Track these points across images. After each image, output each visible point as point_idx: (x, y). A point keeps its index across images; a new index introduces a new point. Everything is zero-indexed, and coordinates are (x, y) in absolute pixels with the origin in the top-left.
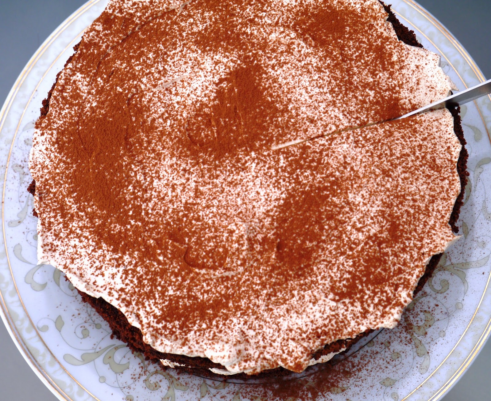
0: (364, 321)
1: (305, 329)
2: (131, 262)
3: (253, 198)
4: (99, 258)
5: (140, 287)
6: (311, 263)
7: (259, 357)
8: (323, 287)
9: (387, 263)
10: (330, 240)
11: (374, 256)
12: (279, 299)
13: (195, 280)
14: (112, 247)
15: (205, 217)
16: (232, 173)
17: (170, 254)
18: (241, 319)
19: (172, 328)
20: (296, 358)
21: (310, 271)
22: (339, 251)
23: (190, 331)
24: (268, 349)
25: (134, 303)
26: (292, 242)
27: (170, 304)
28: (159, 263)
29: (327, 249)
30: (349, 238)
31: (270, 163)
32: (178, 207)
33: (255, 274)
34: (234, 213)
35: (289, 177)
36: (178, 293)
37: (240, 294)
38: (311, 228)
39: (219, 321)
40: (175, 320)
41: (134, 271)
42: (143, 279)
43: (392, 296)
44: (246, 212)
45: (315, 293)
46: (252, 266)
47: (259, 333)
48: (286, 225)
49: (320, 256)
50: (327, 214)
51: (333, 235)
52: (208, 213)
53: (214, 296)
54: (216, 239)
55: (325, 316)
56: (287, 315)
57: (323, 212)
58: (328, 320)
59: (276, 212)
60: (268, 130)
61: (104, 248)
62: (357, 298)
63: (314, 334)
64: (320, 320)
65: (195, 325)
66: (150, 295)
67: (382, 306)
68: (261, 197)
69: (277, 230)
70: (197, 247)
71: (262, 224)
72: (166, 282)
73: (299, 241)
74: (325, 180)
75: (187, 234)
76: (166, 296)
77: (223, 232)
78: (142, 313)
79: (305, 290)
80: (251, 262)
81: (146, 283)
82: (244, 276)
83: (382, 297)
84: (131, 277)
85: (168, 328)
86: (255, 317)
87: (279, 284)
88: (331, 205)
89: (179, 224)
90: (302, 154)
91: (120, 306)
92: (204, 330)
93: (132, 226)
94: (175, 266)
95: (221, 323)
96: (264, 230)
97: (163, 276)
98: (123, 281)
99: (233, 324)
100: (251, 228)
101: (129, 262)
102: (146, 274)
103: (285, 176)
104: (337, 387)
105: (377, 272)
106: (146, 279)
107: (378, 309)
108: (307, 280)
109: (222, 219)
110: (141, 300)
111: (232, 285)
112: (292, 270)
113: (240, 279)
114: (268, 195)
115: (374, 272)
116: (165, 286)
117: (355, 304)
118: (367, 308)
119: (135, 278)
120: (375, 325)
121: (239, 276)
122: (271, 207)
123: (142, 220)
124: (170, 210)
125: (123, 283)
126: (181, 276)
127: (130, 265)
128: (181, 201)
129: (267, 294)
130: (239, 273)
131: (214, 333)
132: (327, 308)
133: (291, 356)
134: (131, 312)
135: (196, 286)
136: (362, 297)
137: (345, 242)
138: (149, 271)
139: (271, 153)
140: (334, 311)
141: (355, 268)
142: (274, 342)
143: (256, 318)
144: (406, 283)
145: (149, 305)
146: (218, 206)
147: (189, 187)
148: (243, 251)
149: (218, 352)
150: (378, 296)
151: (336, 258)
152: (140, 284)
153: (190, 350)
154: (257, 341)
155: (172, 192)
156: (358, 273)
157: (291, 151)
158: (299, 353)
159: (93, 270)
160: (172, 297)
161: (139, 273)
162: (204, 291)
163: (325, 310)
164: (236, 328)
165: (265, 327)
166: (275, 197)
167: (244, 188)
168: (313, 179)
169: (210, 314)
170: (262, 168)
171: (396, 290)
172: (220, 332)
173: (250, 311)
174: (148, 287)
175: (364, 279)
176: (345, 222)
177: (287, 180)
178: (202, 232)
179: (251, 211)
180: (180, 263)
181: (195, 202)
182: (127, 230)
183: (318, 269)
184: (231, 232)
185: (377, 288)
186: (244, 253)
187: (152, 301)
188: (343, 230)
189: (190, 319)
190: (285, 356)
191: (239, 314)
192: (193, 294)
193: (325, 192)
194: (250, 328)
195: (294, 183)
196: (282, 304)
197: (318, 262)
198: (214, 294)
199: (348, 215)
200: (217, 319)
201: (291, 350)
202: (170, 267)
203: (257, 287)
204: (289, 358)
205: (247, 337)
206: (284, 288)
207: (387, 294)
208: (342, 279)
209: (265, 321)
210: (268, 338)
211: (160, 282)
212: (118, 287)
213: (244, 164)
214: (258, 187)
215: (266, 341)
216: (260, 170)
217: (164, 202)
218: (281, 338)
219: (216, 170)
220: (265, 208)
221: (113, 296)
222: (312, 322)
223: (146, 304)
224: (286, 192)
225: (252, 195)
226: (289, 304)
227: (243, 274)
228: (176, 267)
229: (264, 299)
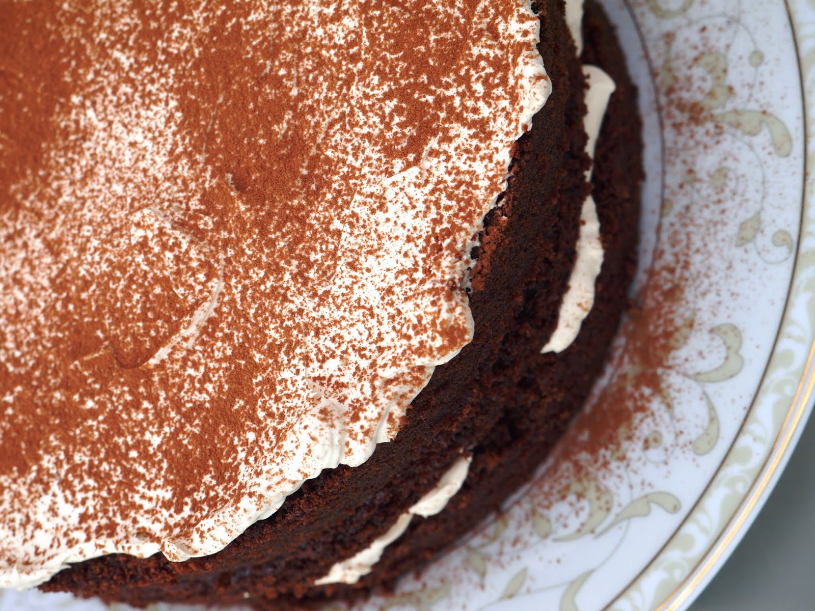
0: (494, 143)
1: (409, 264)
2: (57, 459)
3: (133, 161)
4: (12, 507)
5: (105, 483)
6: (313, 152)
7: (374, 388)
8: (370, 165)
9: (438, 13)
10: (310, 85)
11: (400, 25)
12: (322, 264)
13: (171, 381)
14: (15, 469)
15: (93, 270)
16: (73, 160)
17: (95, 382)
18: (293, 362)
19: (207, 494)
20: (433, 324)
21: (327, 167)
22: (340, 83)
23: (237, 467)
24: (380, 362)
25: (118, 519)
26: (251, 155)
27: (171, 460)
28: (93, 414)
29: (318, 101)
30: (335, 46)
31: (109, 83)
32: (46, 301)
33: (247, 268)
34: (122, 214)
35: (155, 69)
36: (166, 429)
37: (256, 325)
38: (260, 99)
39: (265, 402)
40: (201, 477)
41: (74, 469)
42: (98, 467)
43: (499, 53)
44: (140, 191)
45: (367, 190)
46: (228, 260)
47: (345, 352)
48: (218, 140)
49: (317, 124)
50: (262, 51)
51: (308, 72)
52: (89, 258)
53: (221, 373)
54: (134, 282)
55: (421, 207)
56: (358, 274)
57: (253, 57)
58: (433, 208)
59: (183, 139)
60: (62, 40)
61: (6, 484)
62: (445, 120)
63: (432, 253)
64: (419, 223)
65: (237, 452)
66: (130, 480)
67: (497, 85)
68: (143, 145)
69: (213, 164)
70: (123, 328)
71: (179, 181)
72: (133, 434)
73: (261, 141)
74: (211, 10)
75: (94, 326)
76: (155, 454)
77: (133, 260)
78: (144, 522)
79: (348, 203)
80: (221, 256)
81: (107, 468)
82: (234, 290)
83: (483, 74)
84: (80, 483)
85: (202, 502)
86: (312, 333)
87: (297, 241)
88: (256, 31)
89: (71, 324)
90: (141, 15)
91: (101, 546)
92: (256, 442)
93: (13, 406)
94: (121, 393)
95: (271, 402)
96: (193, 186)
97: (119, 429)
98: (72, 503)
99: (289, 383)
100: (166, 204)
101: (56, 464)
102: (95, 452)
103: (148, 74)
104: (677, 329)
105: (432, 44)
106: (101, 462)
107: (498, 98)
108: (335, 186)
109: (115, 243)
110: (123, 503)
111: (229, 325)
112: (294, 195)
113: (233, 301)
114: (150, 130)
115: (428, 49)
116: (138, 442)
117: (452, 133)
118: (476, 117)
119: (85, 477)
120: (516, 128)
121: (227, 298)
122: (170, 141)
123: (18, 379)
124: (42, 319)
125: (77, 506)
126: (145, 398)
127: (61, 466)
128: (43, 288)
129: (294, 277)
130: (222, 294)
131: (275, 429)
132: (411, 191)
133: (425, 330)
134: (126, 537)
135: (181, 388)
136: (451, 109)
137: (335, 60)
138: (94, 444)
139: (98, 66)
140: (427, 182)
141: (390, 79)
142: (382, 339)
143: (317, 335)
144: (501, 8)
145: (143, 497)
146: (95, 231)
147: (36, 255)
148: (187, 252)
149: (295, 451)
150: (473, 79)
151: (346, 99)
152: (102, 479)
153: (254, 498)
154: (353, 370)
155: (21, 289)
156: (403, 82)
157: (121, 31)
158: (432, 309)
159: (20, 535)
160: (164, 448)
161: (83, 463)
162: (200, 381)
163: (410, 198)
164: (300, 384)
165: (343, 333)
166: (163, 120)
167: (108, 162)
168: (194, 29)
169: (243, 408)
170: (106, 103)
171: (496, 37)
172: (282, 417)
173: (295, 332)
174: (115, 470)
175: (424, 78)
176: (305, 31)
177: (155, 75)
178: (108, 298)
179: (146, 180)
180: (122, 380)
181: (61, 266)
182: (12, 419)
183: (335, 148)
184: (143, 245)
185: (460, 67)
186: (193, 254)
187: (141, 487)
188: (314, 46)
189: (222, 450)
190: (415, 342)
191: (283, 357)
192: (189, 405)
193: (229, 25)
194: (323, 361)
195: (170, 68)
196: (335, 265)
197: (324, 139)
198: (218, 370)
199: (298, 15)
200: (260, 403)
201: (415, 321)
202: (112, 402)
203: (268, 284)
204: (424, 337)
205: (333, 380)
206: (311, 239)
207: (486, 58)
208: (387, 120)
209: (336, 322)
210: (365, 344)
211: (126, 443)
212: (74, 520)
213: (77, 130)
214: (125, 136)
215: (367, 353)
216: (105, 109)
217: (23, 317)
218: (385, 321)
219: (49, 185)
220: (163, 152)
221: (77, 542)
222: (409, 239)
223: (137, 499)
224: (171, 95)
225: (128, 157)
226: (344, 253)
227: (228, 287)
228: (123, 393)
229: (298, 289)
